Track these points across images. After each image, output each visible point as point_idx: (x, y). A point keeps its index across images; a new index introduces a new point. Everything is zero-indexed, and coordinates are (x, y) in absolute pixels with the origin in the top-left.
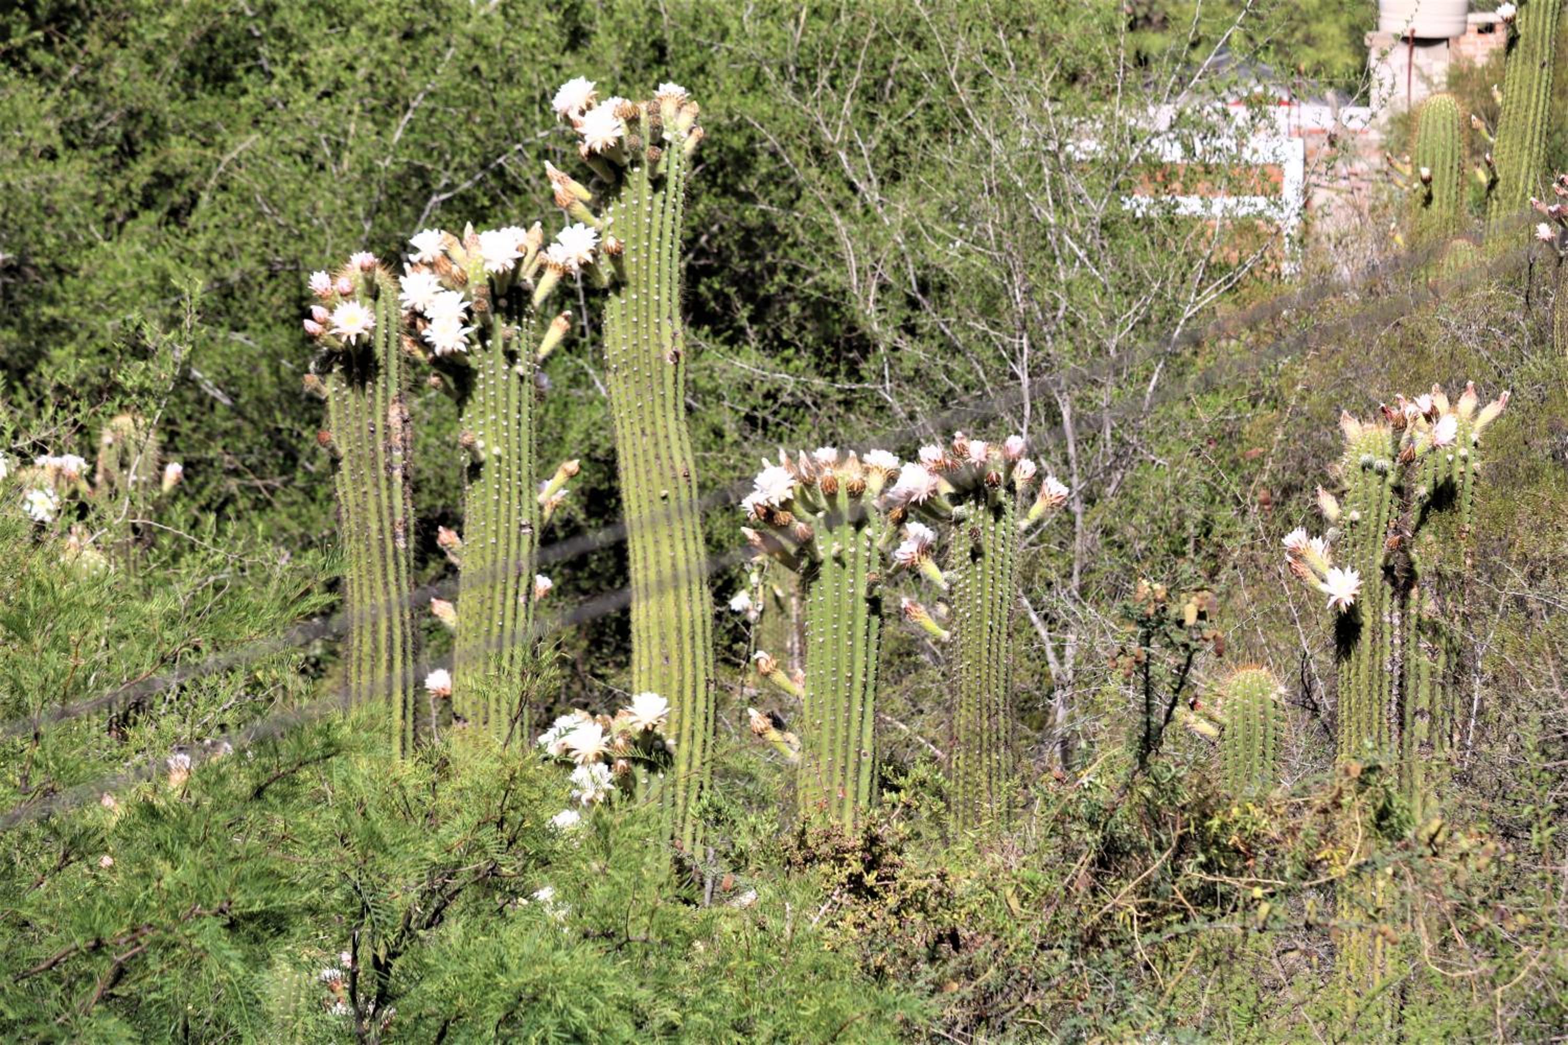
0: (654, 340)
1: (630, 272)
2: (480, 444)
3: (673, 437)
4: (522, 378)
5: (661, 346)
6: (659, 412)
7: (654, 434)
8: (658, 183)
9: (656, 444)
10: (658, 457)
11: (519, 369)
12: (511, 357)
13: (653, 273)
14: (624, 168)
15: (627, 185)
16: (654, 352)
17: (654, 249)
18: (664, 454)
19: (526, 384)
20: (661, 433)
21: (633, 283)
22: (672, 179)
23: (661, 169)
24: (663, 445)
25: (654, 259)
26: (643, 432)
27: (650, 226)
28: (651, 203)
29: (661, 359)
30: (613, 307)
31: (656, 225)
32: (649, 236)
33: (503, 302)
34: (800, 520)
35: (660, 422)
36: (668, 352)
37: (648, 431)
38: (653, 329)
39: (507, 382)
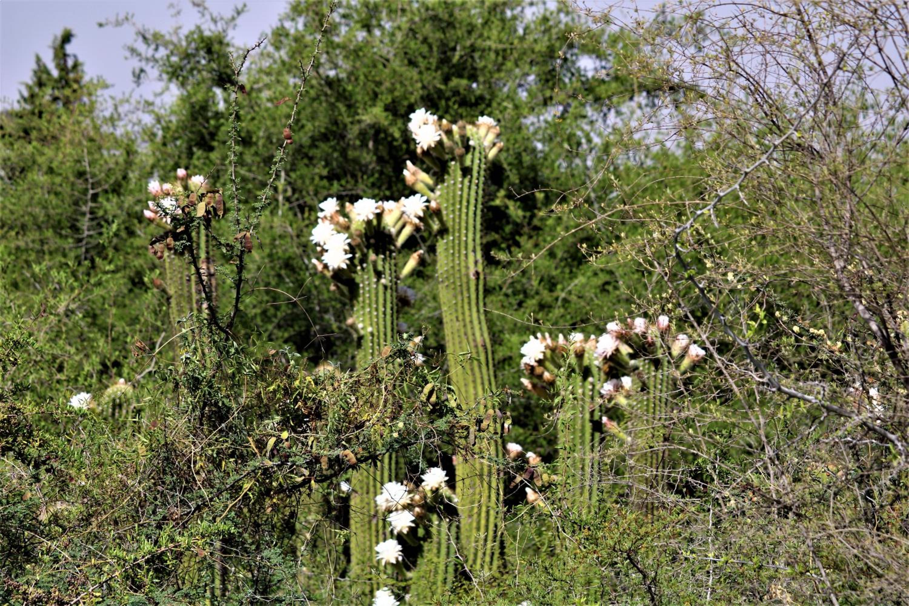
0: (463, 264)
1: (450, 224)
2: (360, 326)
3: (476, 322)
4: (385, 287)
5: (467, 268)
6: (466, 307)
7: (464, 320)
8: (466, 171)
9: (465, 326)
10: (466, 334)
11: (383, 281)
12: (379, 275)
13: (463, 224)
14: (447, 161)
15: (448, 173)
16: (463, 271)
17: (464, 210)
18: (470, 332)
19: (389, 291)
20: (468, 319)
21: (451, 230)
22: (475, 168)
23: (468, 163)
24: (469, 326)
25: (464, 217)
26: (457, 318)
27: (461, 196)
28: (462, 183)
29: (467, 275)
30: (441, 245)
31: (465, 195)
32: (461, 202)
33: (372, 241)
34: (548, 370)
35: (467, 313)
36: (472, 271)
37: (460, 318)
38: (463, 258)
39: (377, 289)
